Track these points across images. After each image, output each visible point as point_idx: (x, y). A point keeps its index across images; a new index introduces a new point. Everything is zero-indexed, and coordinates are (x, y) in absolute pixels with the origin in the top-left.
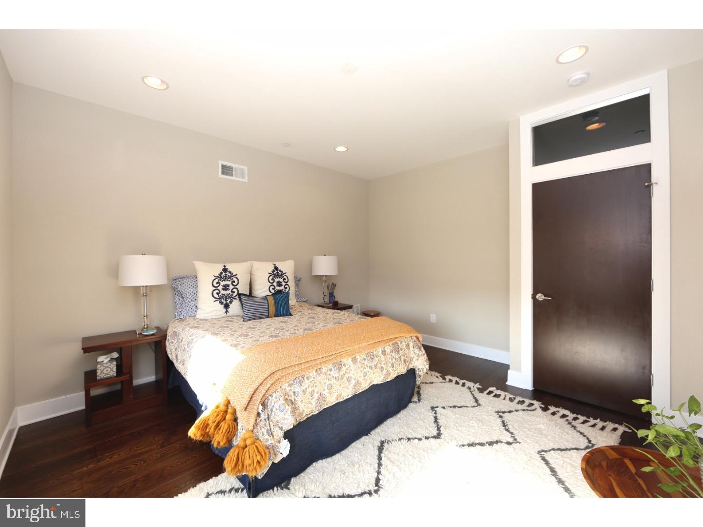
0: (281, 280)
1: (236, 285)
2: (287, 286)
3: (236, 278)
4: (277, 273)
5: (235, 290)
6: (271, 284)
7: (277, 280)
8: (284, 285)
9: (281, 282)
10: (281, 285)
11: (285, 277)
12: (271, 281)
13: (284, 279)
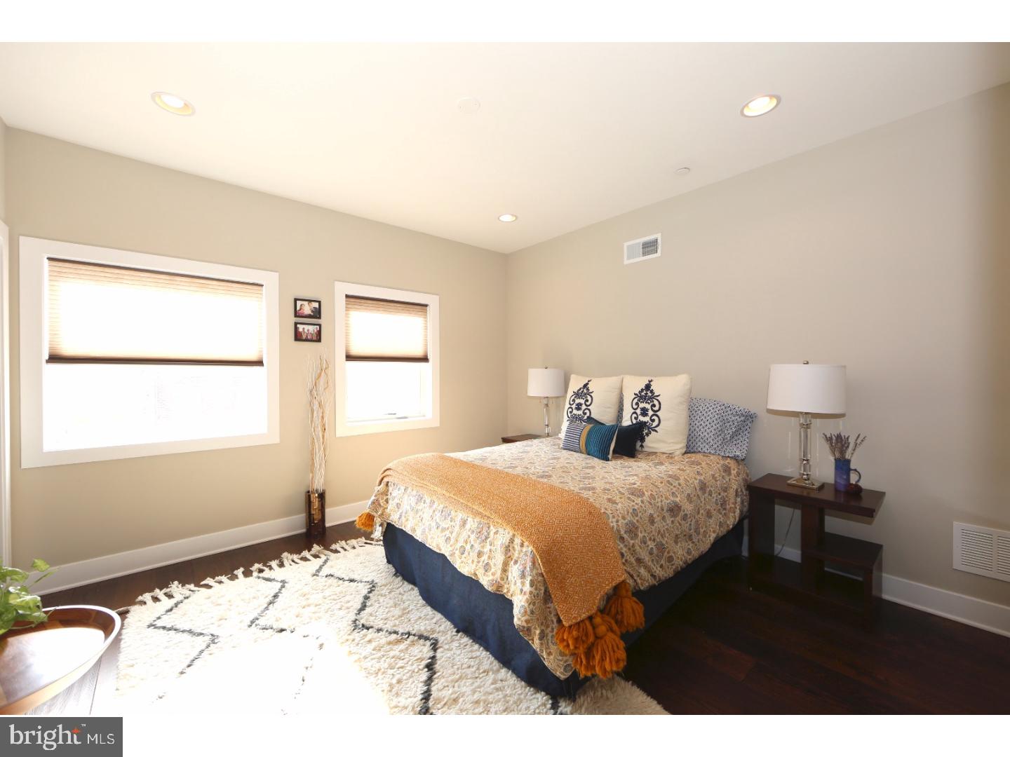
0: (648, 406)
1: (589, 406)
2: (654, 417)
3: (591, 397)
4: (646, 394)
5: (587, 411)
6: (633, 411)
7: (642, 405)
8: (650, 415)
9: (647, 410)
10: (647, 415)
11: (656, 402)
12: (635, 407)
13: (654, 406)
